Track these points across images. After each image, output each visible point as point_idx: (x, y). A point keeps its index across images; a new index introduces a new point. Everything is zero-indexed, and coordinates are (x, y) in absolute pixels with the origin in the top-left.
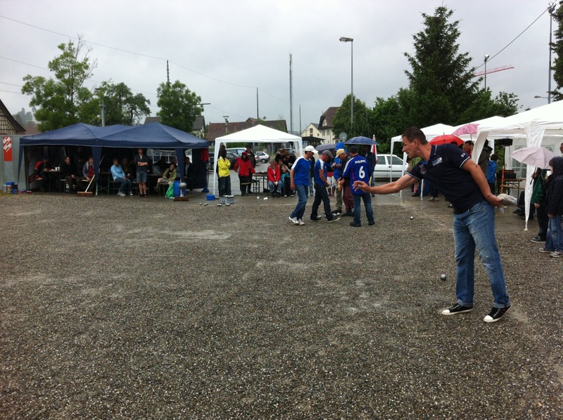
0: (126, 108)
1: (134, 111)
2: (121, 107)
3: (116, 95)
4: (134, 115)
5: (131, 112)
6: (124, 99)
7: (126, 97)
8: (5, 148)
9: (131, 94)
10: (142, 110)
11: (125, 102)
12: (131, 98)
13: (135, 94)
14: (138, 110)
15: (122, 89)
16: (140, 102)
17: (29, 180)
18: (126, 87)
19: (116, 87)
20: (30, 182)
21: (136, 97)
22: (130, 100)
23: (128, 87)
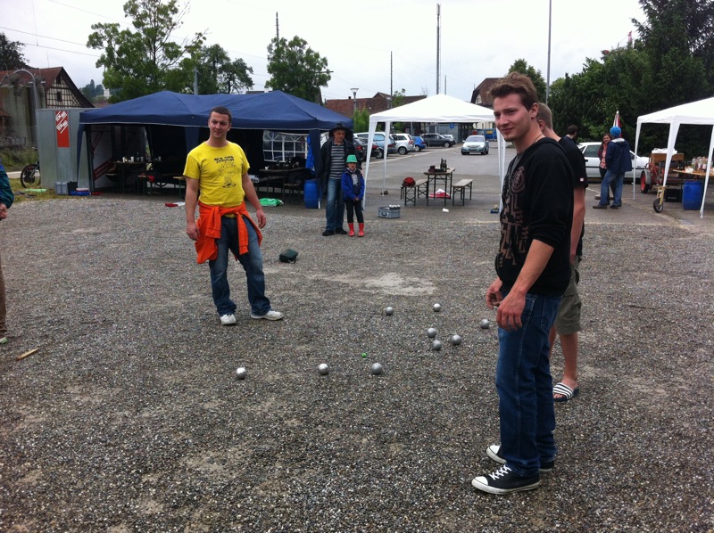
0: (221, 78)
1: (231, 82)
2: (215, 76)
3: (209, 61)
4: (232, 88)
5: (229, 83)
6: (219, 66)
7: (222, 63)
8: (59, 128)
9: (228, 59)
10: (242, 80)
11: (221, 70)
12: (228, 64)
13: (233, 60)
14: (237, 81)
15: (217, 53)
16: (239, 70)
17: (93, 176)
18: (221, 49)
19: (209, 50)
20: (95, 179)
21: (234, 64)
22: (226, 68)
23: (225, 50)
